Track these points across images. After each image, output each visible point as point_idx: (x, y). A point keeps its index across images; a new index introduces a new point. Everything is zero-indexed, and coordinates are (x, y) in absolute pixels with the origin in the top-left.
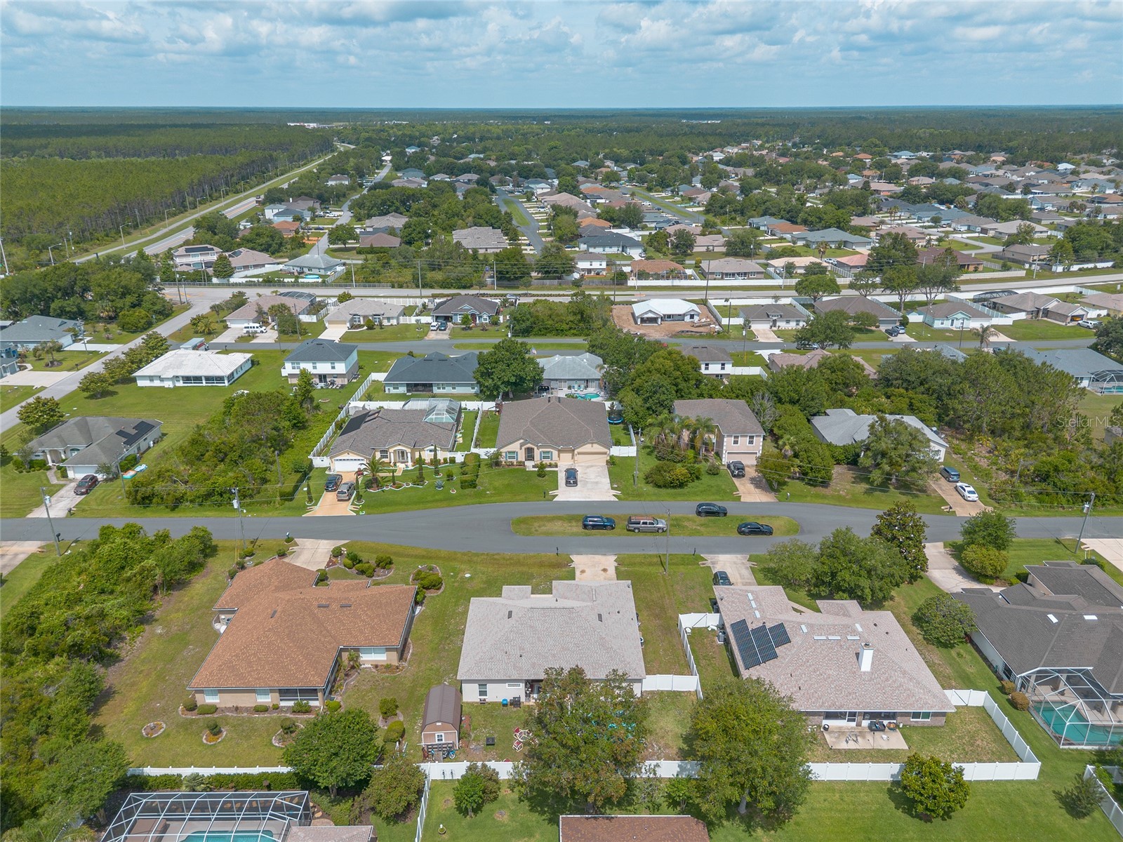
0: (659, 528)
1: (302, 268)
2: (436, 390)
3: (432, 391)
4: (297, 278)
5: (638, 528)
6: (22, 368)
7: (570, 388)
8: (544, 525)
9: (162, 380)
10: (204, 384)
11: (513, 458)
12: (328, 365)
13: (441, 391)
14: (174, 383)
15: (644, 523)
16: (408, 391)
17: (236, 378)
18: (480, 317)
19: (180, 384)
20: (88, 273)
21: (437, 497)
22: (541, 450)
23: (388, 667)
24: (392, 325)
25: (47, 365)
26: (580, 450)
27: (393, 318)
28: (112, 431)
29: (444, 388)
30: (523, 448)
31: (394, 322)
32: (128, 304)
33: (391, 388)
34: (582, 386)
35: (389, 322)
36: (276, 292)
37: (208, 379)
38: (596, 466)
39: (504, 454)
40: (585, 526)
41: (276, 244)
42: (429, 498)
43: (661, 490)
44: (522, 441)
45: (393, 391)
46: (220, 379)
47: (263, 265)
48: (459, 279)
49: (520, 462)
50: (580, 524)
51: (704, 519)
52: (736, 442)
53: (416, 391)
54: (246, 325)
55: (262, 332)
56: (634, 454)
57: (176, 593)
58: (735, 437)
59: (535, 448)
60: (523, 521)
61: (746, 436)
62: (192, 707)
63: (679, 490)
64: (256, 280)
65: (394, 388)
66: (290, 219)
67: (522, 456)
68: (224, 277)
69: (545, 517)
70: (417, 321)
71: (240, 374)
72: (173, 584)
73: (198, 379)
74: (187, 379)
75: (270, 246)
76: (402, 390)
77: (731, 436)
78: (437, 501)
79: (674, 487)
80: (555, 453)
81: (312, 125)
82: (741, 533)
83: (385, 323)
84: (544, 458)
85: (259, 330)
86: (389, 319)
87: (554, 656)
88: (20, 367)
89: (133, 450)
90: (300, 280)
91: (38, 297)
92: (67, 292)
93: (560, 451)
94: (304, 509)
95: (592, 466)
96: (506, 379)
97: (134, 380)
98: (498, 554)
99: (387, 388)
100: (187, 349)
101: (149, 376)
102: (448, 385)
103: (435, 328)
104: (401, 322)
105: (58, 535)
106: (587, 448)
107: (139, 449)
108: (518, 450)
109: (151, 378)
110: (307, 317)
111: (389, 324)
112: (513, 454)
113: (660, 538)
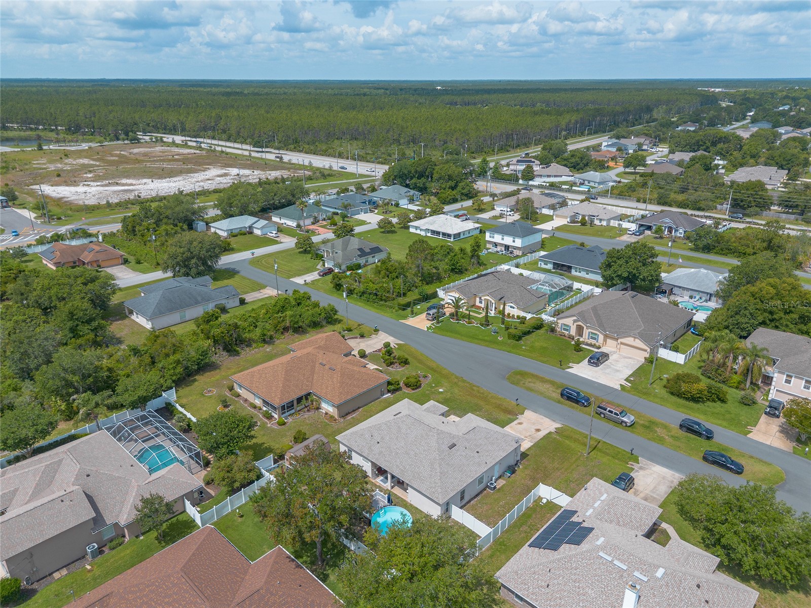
0: (623, 421)
1: (584, 180)
2: (573, 272)
3: (570, 272)
4: (572, 186)
5: (604, 414)
6: (372, 211)
7: (691, 297)
8: (534, 383)
9: (421, 230)
10: (441, 237)
11: (567, 330)
12: (511, 239)
13: (578, 274)
14: (426, 233)
15: (610, 411)
16: (554, 268)
17: (461, 237)
18: (676, 231)
19: (429, 235)
20: (435, 165)
21: (486, 338)
22: (590, 330)
23: (332, 417)
24: (602, 225)
25: (383, 212)
26: (623, 340)
27: (604, 220)
28: (357, 247)
29: (580, 272)
30: (575, 324)
31: (604, 223)
32: (448, 186)
33: (543, 264)
34: (704, 299)
35: (600, 222)
36: (542, 192)
37: (444, 234)
38: (634, 359)
39: (560, 325)
40: (562, 395)
41: (583, 163)
42: (480, 337)
43: (672, 396)
44: (575, 318)
45: (543, 266)
46: (449, 236)
47: (561, 176)
48: (696, 202)
49: (571, 335)
50: (559, 391)
51: (682, 434)
52: (788, 382)
53: (560, 270)
54: (502, 209)
55: (510, 215)
56: (682, 362)
57: (296, 335)
58: (788, 376)
59: (585, 327)
60: (523, 374)
61: (802, 379)
62: (231, 389)
63: (691, 404)
64: (544, 184)
65: (545, 264)
66: (614, 150)
67: (573, 332)
68: (526, 180)
69: (542, 378)
70: (619, 225)
71: (465, 236)
72: (298, 330)
73: (438, 233)
74: (433, 232)
75: (578, 164)
76: (550, 266)
77: (783, 373)
78: (484, 340)
79: (687, 399)
80: (601, 337)
81: (717, 90)
82: (705, 459)
83: (597, 222)
84: (592, 338)
85: (508, 213)
86: (601, 220)
87: (397, 454)
88: (370, 210)
89: (362, 261)
90: (574, 188)
91: (406, 175)
92: (421, 175)
93: (606, 337)
94: (405, 317)
95: (630, 358)
96: (619, 273)
97: (408, 228)
98: (478, 387)
99: (539, 263)
100: (451, 216)
101: (416, 227)
102: (584, 270)
103: (631, 233)
104: (611, 225)
105: (286, 291)
106: (629, 340)
107: (367, 261)
108: (571, 325)
109: (416, 228)
110: (547, 210)
111: (600, 224)
112: (567, 327)
113: (618, 430)
